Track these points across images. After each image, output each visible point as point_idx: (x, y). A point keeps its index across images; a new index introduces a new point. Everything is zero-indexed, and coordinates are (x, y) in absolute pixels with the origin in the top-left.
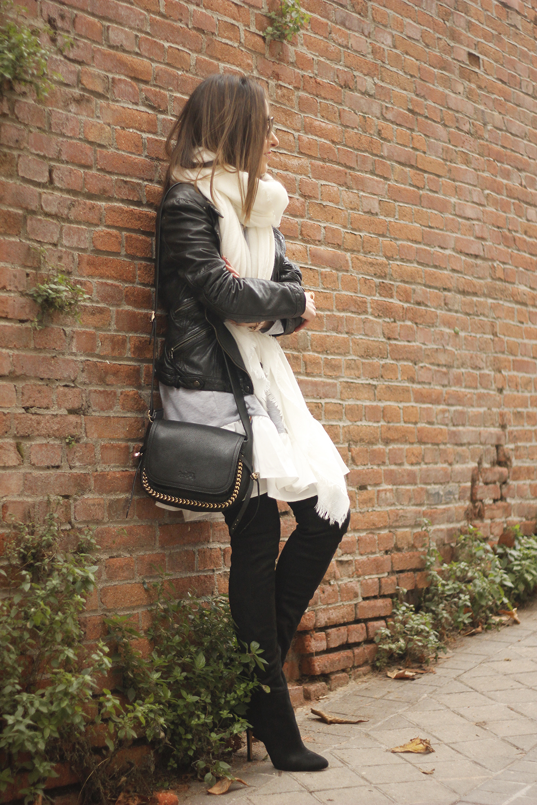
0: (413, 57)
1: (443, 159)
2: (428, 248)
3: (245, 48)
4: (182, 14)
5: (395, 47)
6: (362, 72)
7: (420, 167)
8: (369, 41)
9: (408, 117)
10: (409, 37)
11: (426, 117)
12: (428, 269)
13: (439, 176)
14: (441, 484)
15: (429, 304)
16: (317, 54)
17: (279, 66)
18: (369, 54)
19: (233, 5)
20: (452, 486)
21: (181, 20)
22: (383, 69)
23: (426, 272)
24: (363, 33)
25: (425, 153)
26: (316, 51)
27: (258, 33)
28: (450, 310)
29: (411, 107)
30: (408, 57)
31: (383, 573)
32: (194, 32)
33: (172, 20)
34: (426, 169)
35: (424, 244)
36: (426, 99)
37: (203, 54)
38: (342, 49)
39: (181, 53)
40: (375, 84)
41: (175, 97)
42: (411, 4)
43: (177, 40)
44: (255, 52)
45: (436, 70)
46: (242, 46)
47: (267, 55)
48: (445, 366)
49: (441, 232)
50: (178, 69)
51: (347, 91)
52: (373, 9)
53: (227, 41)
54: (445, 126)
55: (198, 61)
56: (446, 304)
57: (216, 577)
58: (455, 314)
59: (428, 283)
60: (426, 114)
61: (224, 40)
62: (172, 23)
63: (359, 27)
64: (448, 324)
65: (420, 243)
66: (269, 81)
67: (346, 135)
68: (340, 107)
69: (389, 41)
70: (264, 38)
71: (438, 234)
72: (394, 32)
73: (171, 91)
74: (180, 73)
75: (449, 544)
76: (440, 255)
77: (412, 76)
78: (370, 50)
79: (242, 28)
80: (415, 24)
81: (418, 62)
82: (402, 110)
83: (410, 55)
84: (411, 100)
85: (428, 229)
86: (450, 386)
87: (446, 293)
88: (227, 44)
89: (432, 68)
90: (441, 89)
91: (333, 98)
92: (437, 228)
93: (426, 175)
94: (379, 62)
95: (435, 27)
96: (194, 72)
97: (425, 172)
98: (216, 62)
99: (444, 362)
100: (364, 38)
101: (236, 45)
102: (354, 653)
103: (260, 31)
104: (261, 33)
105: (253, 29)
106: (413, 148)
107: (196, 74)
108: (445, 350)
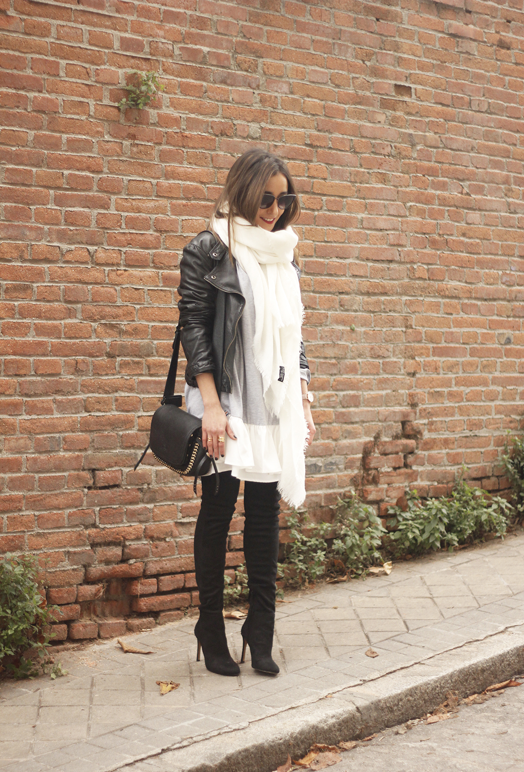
0: (316, 98)
1: (351, 182)
2: (322, 260)
3: (96, 118)
4: (19, 102)
5: (292, 93)
6: (245, 120)
7: (316, 192)
8: (257, 92)
9: (305, 150)
10: (313, 82)
11: (330, 148)
12: (319, 278)
13: (343, 197)
14: (321, 456)
15: (318, 307)
16: (187, 112)
17: (136, 129)
18: (256, 103)
19: (83, 86)
20: (335, 458)
21: (18, 107)
22: (273, 114)
23: (316, 281)
24: (250, 86)
25: (325, 179)
26: (186, 109)
27: (113, 104)
28: (347, 310)
29: (309, 142)
30: (310, 99)
31: (235, 531)
32: (35, 114)
33: (8, 108)
34: (325, 193)
35: (317, 257)
36: (331, 133)
37: (45, 130)
38: (219, 103)
39: (16, 133)
40: (262, 128)
41: (7, 169)
42: (319, 53)
43: (13, 123)
44: (107, 121)
45: (346, 107)
46: (92, 117)
47: (122, 121)
48: (335, 358)
49: (341, 245)
50: (13, 146)
51: (224, 138)
52: (265, 65)
53: (73, 116)
54: (355, 152)
55: (36, 137)
56: (341, 306)
57: (26, 537)
58: (353, 313)
59: (317, 289)
60: (330, 145)
61: (69, 116)
62: (7, 110)
63: (245, 82)
64: (343, 322)
65: (311, 256)
66: (124, 142)
67: (219, 175)
68: (213, 153)
69: (285, 88)
70: (118, 108)
71: (336, 247)
72: (291, 81)
73: (4, 164)
74: (14, 149)
75: (328, 506)
76: (337, 264)
77: (313, 115)
78: (258, 100)
79: (92, 102)
80: (322, 70)
81: (323, 102)
82: (296, 146)
83: (312, 98)
84: (310, 136)
85: (323, 244)
86: (341, 375)
87: (342, 296)
88: (73, 119)
89: (342, 105)
90: (352, 121)
91: (204, 146)
92: (335, 242)
93: (324, 198)
94: (269, 109)
95: (350, 68)
96: (32, 145)
97: (325, 195)
98: (58, 135)
99: (333, 355)
100: (252, 90)
101: (84, 118)
102: (191, 596)
103: (114, 102)
104: (116, 104)
105: (106, 102)
106: (308, 177)
107: (34, 147)
108: (334, 345)
